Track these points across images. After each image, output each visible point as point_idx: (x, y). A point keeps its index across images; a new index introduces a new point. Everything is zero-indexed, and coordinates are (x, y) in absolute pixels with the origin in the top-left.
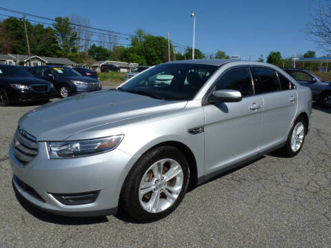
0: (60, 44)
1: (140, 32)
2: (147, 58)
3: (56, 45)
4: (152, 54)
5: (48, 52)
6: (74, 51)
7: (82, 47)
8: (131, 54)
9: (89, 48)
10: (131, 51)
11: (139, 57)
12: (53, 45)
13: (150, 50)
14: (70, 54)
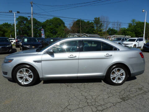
0: (95, 28)
1: (133, 21)
2: (136, 33)
3: (94, 29)
4: (138, 31)
5: (90, 32)
6: (101, 31)
7: (104, 29)
8: (128, 32)
9: (108, 29)
10: (128, 30)
11: (131, 33)
12: (93, 29)
13: (138, 29)
14: (99, 32)
